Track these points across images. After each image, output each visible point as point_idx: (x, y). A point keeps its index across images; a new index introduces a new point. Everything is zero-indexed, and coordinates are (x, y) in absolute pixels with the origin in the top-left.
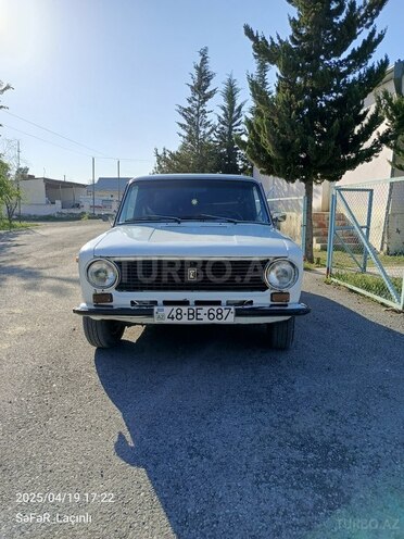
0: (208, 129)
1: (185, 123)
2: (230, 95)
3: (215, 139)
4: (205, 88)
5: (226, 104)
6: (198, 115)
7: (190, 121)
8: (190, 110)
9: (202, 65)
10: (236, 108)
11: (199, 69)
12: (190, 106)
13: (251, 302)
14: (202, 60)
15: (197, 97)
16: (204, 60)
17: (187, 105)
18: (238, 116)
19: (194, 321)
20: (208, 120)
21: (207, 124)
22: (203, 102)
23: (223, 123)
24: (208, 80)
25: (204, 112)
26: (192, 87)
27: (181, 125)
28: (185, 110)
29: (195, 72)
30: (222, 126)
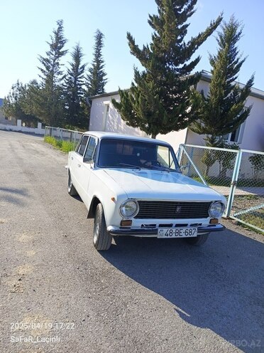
0: (60, 77)
1: (44, 69)
2: (77, 56)
3: (65, 84)
4: (61, 47)
5: (74, 63)
6: (54, 66)
7: (48, 68)
8: (48, 61)
9: (58, 32)
10: (80, 66)
11: (57, 34)
12: (48, 57)
13: (201, 224)
14: (59, 28)
15: (54, 53)
16: (60, 28)
17: (46, 57)
18: (82, 72)
19: (178, 236)
20: (60, 70)
21: (60, 73)
22: (58, 57)
23: (71, 74)
24: (63, 43)
25: (58, 63)
26: (51, 45)
27: (42, 70)
28: (44, 60)
29: (54, 35)
30: (70, 76)
